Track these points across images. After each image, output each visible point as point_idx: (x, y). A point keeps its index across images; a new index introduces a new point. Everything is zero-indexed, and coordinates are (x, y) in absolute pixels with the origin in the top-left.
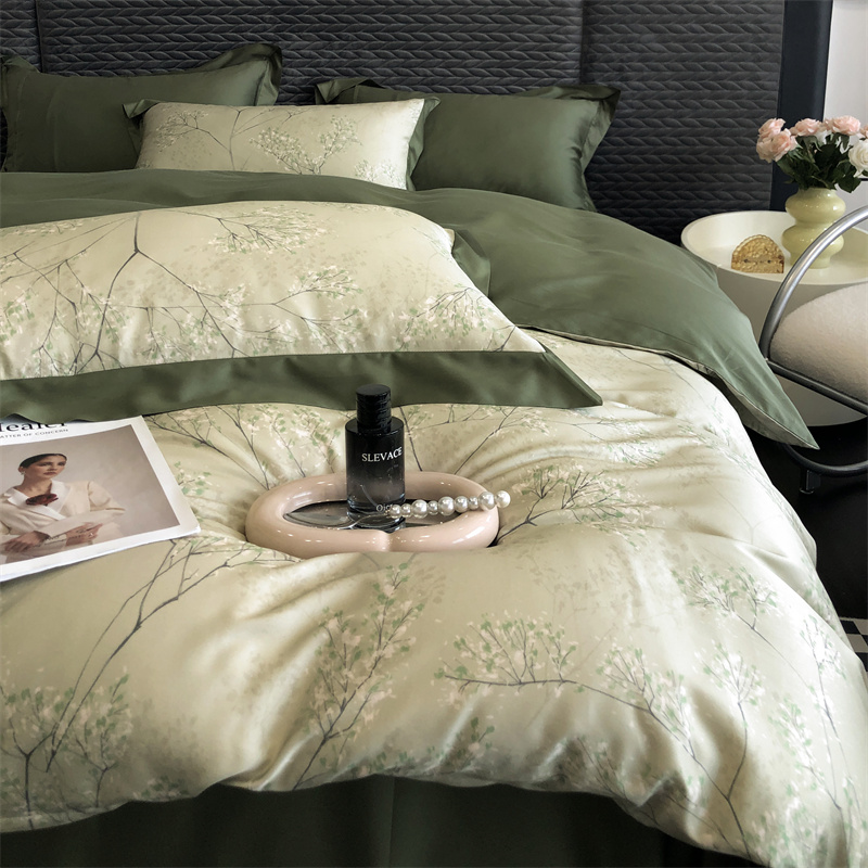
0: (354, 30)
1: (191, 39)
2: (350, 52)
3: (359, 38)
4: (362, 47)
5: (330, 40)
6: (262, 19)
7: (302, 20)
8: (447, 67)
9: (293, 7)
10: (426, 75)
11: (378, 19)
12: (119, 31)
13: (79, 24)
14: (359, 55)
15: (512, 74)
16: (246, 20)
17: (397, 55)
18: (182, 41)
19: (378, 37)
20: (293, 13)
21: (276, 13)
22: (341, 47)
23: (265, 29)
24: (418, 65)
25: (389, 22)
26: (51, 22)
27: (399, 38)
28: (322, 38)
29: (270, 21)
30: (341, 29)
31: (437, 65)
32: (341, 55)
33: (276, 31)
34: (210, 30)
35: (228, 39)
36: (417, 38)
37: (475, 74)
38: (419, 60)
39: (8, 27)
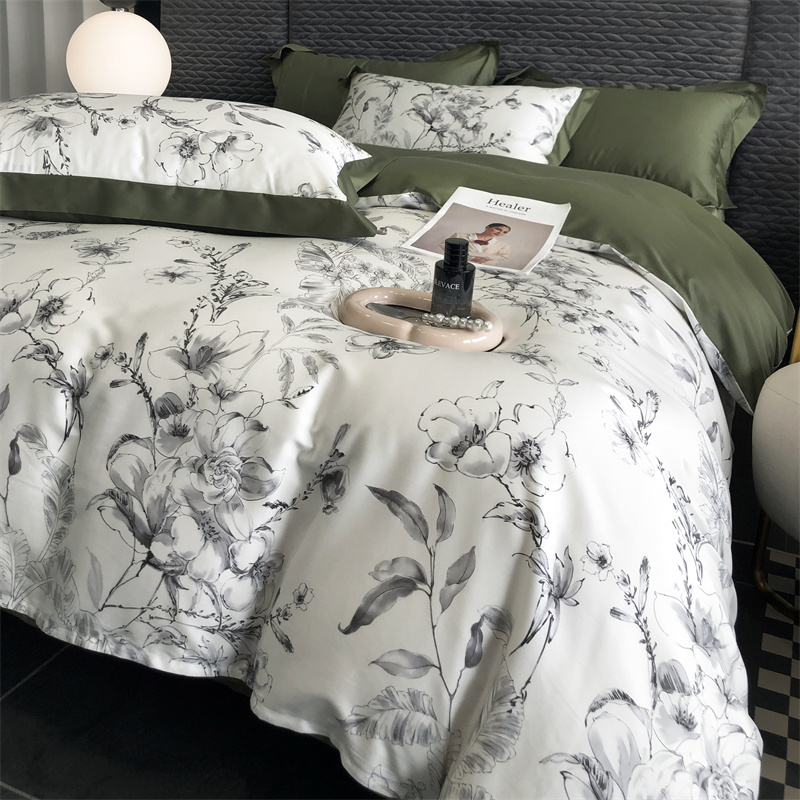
0: (537, 29)
1: (403, 32)
2: (532, 49)
3: (541, 36)
4: (542, 44)
5: (516, 36)
6: (461, 17)
7: (494, 19)
8: (616, 65)
9: (488, 8)
10: (596, 71)
11: (559, 21)
12: (348, 23)
13: (319, 16)
14: (539, 50)
15: (675, 73)
16: (448, 18)
17: (572, 52)
18: (396, 33)
19: (557, 36)
20: (487, 13)
21: (473, 12)
22: (525, 43)
23: (462, 26)
24: (589, 62)
25: (568, 23)
26: (299, 13)
27: (575, 37)
28: (509, 35)
29: (468, 19)
30: (526, 28)
31: (607, 62)
32: (523, 50)
33: (471, 28)
34: (419, 25)
35: (432, 33)
36: (592, 38)
37: (640, 72)
38: (591, 57)
39: (267, 16)
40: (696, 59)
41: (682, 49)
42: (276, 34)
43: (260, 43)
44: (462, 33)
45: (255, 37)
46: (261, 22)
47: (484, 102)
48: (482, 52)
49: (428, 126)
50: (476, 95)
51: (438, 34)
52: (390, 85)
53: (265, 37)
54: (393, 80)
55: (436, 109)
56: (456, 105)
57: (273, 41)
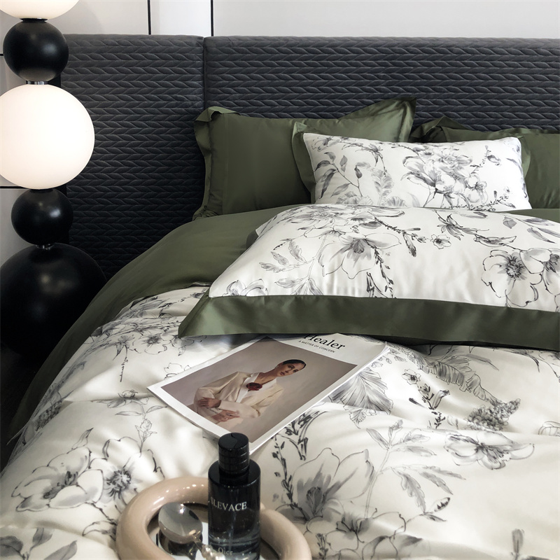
0: (446, 85)
1: (323, 91)
2: (442, 101)
3: (450, 90)
4: (451, 97)
6: (377, 76)
7: (408, 77)
8: (513, 112)
9: (401, 68)
10: (497, 118)
11: (464, 77)
12: (268, 84)
13: (239, 79)
14: (448, 103)
16: (365, 77)
17: (477, 103)
18: (316, 92)
19: (464, 90)
20: (403, 72)
21: (388, 72)
22: (435, 97)
23: (378, 84)
24: (491, 110)
25: (472, 79)
26: (217, 76)
27: (478, 91)
28: (422, 90)
29: (384, 78)
30: (436, 84)
31: (506, 110)
32: (435, 103)
33: (387, 85)
34: (338, 84)
35: (350, 91)
36: (492, 91)
37: (532, 117)
38: (493, 106)
39: (183, 80)
42: (194, 97)
43: (177, 105)
44: (379, 90)
45: (171, 100)
46: (176, 86)
47: (471, 161)
48: (397, 106)
49: (433, 189)
50: (457, 154)
51: (357, 91)
52: (367, 149)
53: (182, 100)
54: (367, 143)
55: (433, 172)
56: (449, 166)
57: (190, 103)
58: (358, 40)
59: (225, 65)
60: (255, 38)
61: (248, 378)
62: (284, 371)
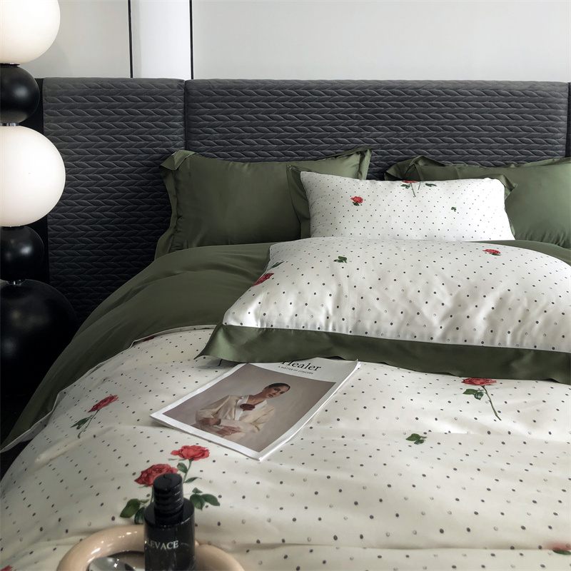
0: (415, 124)
1: (300, 130)
2: (411, 139)
3: (418, 129)
4: (420, 135)
5: (399, 130)
6: (351, 117)
7: (379, 117)
8: (478, 149)
9: (373, 109)
10: (463, 154)
12: (248, 125)
13: (219, 119)
14: (418, 141)
15: (522, 153)
16: (339, 118)
17: (444, 141)
18: (293, 132)
19: (431, 129)
21: (361, 112)
22: (405, 135)
23: (353, 124)
24: (457, 147)
25: (439, 119)
26: (197, 117)
27: (445, 129)
28: (392, 129)
29: (356, 118)
30: (405, 123)
31: (471, 147)
32: (405, 141)
34: (313, 124)
36: (458, 129)
37: (496, 153)
38: (459, 144)
39: (164, 121)
40: (535, 142)
41: (526, 135)
42: (175, 137)
43: (158, 145)
44: (353, 130)
45: (153, 140)
46: (157, 126)
51: (331, 131)
53: (163, 140)
58: (332, 83)
59: (205, 107)
60: (234, 81)
61: (240, 401)
62: (271, 393)
